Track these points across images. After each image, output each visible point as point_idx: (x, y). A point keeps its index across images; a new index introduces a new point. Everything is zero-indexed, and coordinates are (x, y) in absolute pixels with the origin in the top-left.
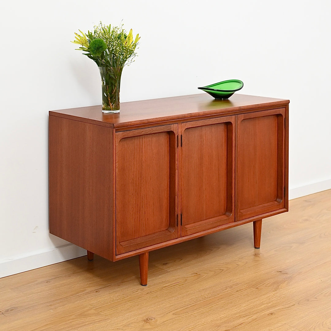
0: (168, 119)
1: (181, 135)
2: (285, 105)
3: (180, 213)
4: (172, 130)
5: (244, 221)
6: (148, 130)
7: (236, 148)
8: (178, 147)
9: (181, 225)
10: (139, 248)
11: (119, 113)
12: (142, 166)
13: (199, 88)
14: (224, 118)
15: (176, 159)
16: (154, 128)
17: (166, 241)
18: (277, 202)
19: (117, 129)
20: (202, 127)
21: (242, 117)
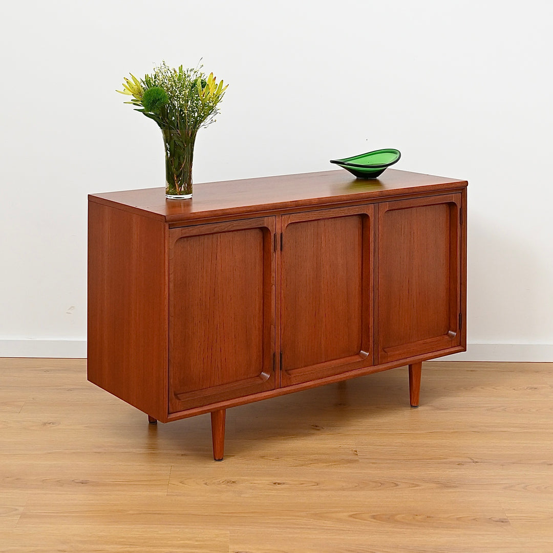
0: (259, 209)
1: (281, 234)
2: (461, 188)
3: (278, 351)
4: (265, 225)
5: (390, 365)
6: (224, 226)
7: (377, 253)
8: (275, 251)
9: (281, 369)
10: (208, 403)
11: (191, 198)
12: (216, 279)
13: (333, 162)
14: (355, 208)
15: (272, 269)
16: (235, 223)
17: (254, 394)
18: (449, 336)
19: (170, 223)
20: (319, 221)
21: (385, 207)
